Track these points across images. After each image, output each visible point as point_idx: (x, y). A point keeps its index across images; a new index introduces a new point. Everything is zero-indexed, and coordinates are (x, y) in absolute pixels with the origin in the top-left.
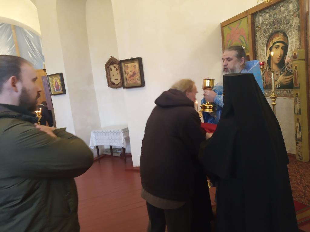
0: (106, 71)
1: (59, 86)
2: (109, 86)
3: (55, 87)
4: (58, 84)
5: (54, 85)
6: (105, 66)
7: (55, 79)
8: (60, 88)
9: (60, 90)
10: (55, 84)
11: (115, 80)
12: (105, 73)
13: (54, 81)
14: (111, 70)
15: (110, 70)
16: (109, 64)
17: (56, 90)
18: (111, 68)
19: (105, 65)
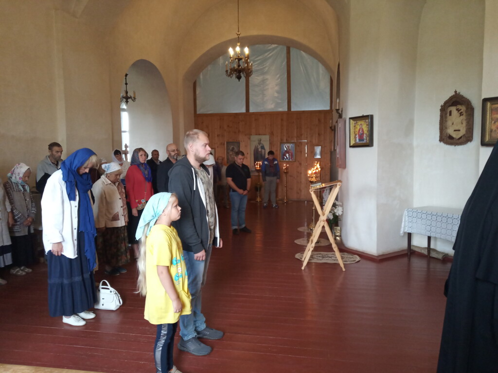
0: (441, 116)
1: (365, 135)
2: (441, 140)
3: (357, 136)
4: (363, 131)
5: (357, 133)
6: (440, 108)
7: (360, 123)
8: (365, 138)
9: (365, 141)
10: (359, 130)
11: (455, 131)
12: (439, 119)
13: (358, 127)
14: (450, 114)
15: (448, 114)
16: (447, 105)
17: (358, 140)
18: (450, 112)
19: (442, 106)
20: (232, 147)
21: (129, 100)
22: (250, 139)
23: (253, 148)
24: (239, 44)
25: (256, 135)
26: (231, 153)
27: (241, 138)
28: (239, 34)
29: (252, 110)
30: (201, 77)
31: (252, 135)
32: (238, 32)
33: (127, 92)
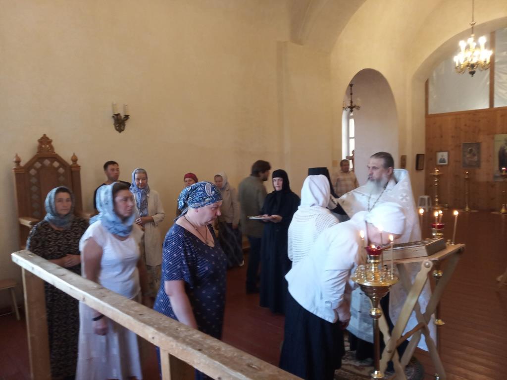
20: (470, 149)
21: (354, 109)
22: (493, 138)
23: (497, 149)
24: (473, 35)
25: (503, 133)
26: (468, 156)
27: (482, 138)
28: (474, 24)
29: (497, 105)
30: (434, 75)
31: (496, 133)
32: (473, 21)
33: (351, 102)
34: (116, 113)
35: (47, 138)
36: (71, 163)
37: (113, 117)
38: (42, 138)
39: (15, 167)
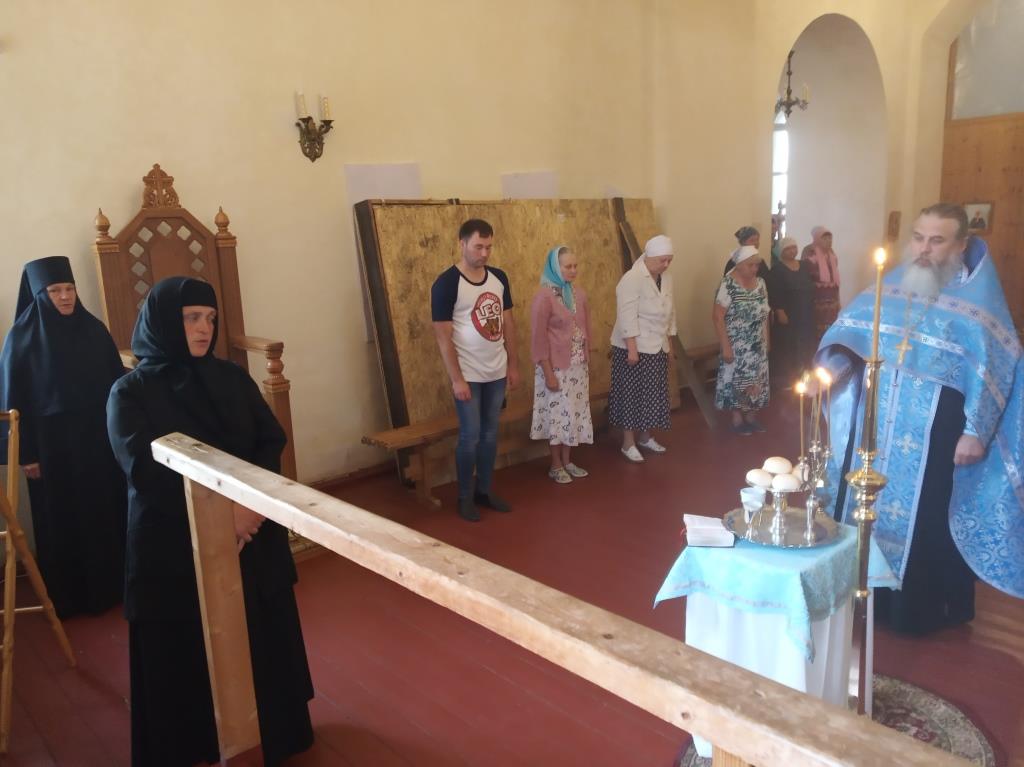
21: (793, 108)
33: (789, 92)
34: (305, 117)
35: (163, 174)
36: (214, 230)
37: (298, 125)
38: (151, 173)
39: (98, 240)
